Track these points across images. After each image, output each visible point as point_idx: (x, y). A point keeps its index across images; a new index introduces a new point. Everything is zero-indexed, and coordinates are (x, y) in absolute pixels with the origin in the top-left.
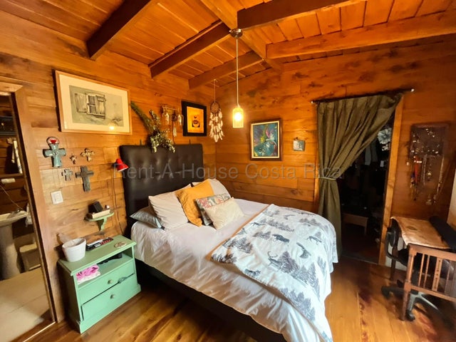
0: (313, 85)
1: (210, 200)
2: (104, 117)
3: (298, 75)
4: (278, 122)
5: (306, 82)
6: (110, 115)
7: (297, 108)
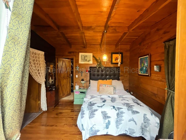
0: (165, 33)
1: (104, 85)
2: (86, 60)
3: (158, 30)
4: (148, 56)
5: (161, 32)
6: (88, 60)
7: (157, 48)
